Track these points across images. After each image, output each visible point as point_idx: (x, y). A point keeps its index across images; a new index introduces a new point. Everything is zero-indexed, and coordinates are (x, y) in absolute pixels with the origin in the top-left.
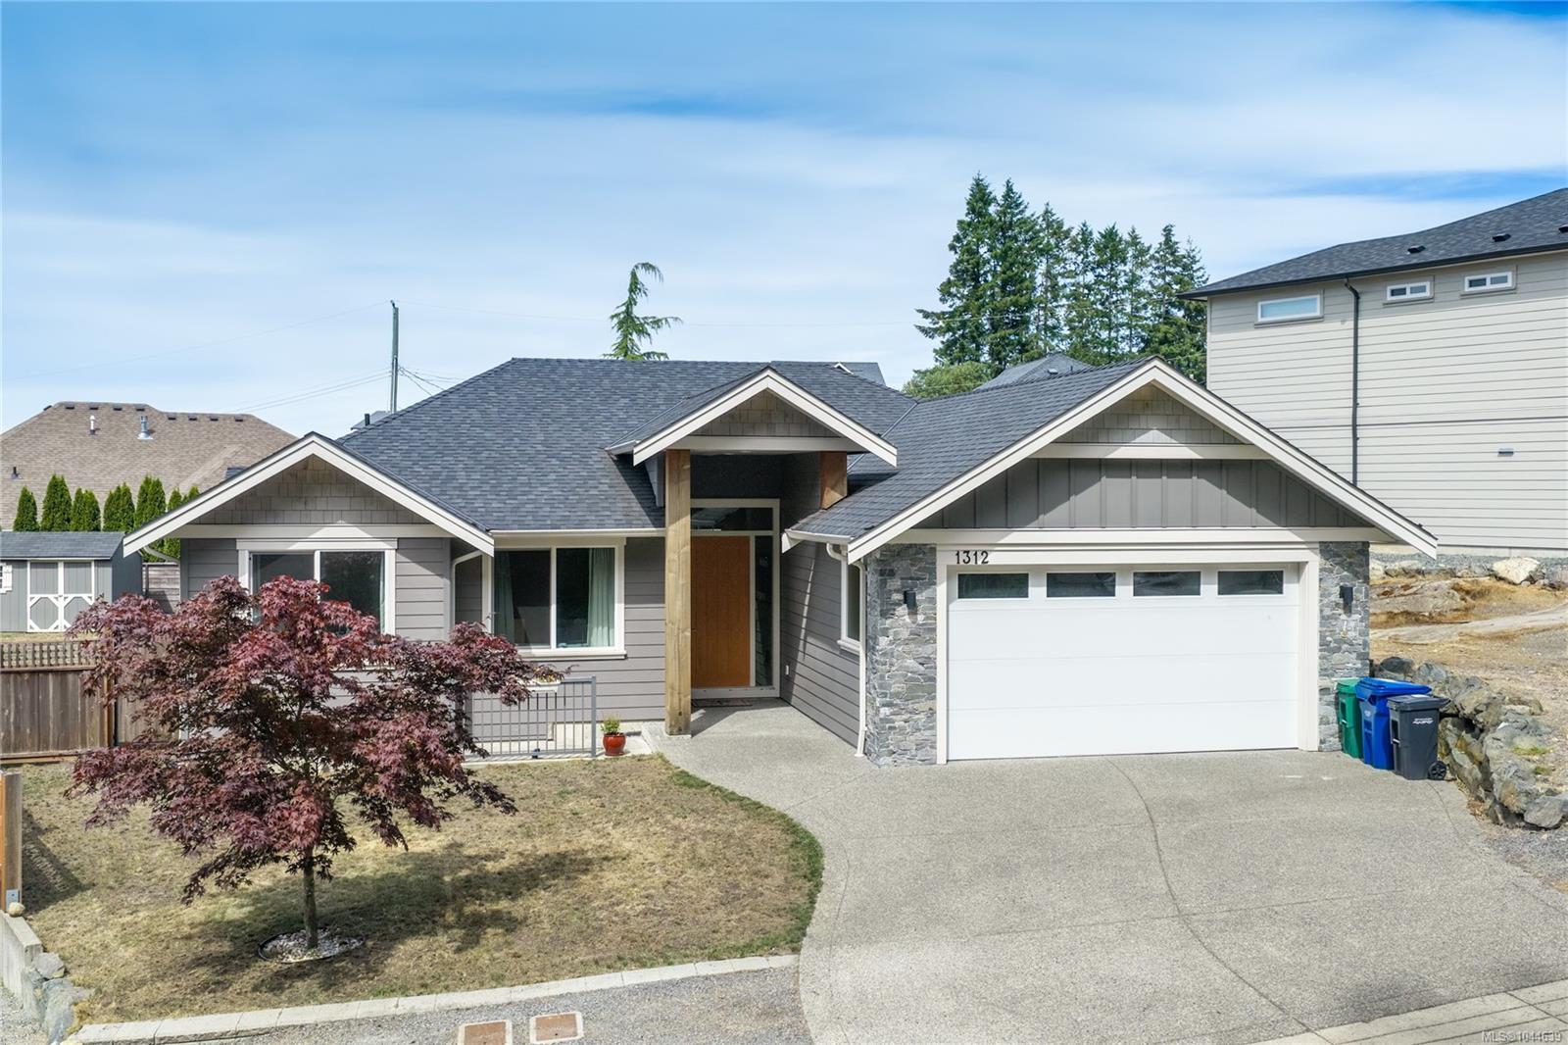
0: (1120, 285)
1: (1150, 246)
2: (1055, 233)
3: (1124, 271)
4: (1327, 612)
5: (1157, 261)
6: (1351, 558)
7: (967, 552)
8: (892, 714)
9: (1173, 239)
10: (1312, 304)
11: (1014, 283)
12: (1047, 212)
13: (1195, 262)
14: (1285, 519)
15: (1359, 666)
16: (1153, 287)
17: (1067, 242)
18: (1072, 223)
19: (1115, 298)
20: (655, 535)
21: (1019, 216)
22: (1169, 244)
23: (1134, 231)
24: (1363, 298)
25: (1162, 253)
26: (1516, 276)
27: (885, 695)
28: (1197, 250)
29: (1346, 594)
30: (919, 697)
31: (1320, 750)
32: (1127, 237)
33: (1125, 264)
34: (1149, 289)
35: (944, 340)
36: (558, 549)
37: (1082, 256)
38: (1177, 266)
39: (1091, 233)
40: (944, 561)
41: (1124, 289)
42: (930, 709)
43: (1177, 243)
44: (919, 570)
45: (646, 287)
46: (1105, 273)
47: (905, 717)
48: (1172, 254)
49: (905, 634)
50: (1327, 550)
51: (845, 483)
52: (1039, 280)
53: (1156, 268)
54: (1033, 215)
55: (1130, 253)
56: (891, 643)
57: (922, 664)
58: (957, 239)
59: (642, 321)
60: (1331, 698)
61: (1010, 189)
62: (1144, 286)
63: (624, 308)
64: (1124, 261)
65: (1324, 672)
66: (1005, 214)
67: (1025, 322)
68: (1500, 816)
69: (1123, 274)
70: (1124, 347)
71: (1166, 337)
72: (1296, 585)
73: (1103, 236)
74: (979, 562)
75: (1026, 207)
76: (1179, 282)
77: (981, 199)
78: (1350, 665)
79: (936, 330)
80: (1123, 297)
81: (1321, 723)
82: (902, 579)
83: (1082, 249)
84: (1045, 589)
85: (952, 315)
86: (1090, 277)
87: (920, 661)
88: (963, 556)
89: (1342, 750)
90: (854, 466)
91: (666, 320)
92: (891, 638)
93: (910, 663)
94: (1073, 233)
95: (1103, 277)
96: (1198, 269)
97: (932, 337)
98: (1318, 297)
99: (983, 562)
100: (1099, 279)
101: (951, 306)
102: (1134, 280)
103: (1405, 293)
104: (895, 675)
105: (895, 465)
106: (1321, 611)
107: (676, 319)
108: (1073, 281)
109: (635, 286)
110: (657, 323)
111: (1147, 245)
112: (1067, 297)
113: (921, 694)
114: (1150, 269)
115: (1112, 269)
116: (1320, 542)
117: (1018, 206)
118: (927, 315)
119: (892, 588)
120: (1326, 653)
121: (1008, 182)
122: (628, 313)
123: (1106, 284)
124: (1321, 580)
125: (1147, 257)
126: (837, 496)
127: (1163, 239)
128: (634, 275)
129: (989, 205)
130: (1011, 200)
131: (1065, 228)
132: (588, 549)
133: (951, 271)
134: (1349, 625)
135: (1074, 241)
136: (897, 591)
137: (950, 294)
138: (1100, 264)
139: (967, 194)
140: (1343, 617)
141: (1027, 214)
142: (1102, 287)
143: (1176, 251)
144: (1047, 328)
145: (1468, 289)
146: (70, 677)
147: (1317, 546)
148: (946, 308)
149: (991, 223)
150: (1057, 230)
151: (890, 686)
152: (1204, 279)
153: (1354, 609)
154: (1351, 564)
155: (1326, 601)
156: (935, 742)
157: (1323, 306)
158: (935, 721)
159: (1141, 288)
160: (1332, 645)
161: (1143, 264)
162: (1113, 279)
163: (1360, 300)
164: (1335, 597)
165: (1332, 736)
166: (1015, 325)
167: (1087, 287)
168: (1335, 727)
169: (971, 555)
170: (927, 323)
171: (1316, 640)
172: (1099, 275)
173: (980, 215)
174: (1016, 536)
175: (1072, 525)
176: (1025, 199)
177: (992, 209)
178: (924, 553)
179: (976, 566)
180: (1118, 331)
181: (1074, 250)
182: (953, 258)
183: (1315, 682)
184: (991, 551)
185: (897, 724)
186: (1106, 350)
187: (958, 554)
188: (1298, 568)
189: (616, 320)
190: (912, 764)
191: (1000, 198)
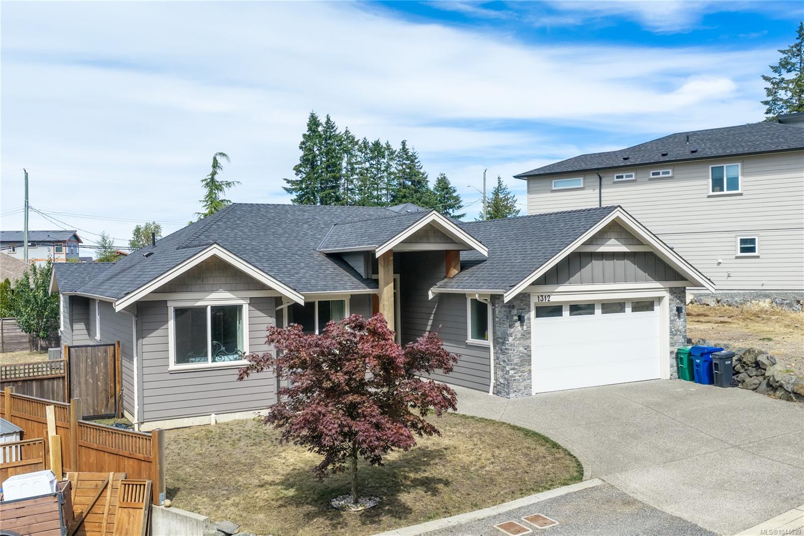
0: (382, 169)
1: (396, 150)
2: (351, 142)
3: (383, 162)
4: (672, 318)
5: (399, 157)
6: (678, 293)
7: (542, 296)
8: (514, 373)
9: (406, 147)
10: (579, 182)
11: (332, 167)
12: (347, 131)
13: (416, 159)
14: (657, 278)
15: (683, 341)
16: (397, 170)
17: (357, 147)
18: (359, 137)
19: (379, 176)
20: (371, 293)
21: (333, 133)
22: (404, 149)
23: (388, 143)
24: (603, 179)
25: (401, 154)
26: (673, 171)
27: (511, 364)
28: (417, 153)
29: (679, 310)
30: (525, 365)
31: (670, 379)
32: (384, 146)
33: (385, 159)
34: (396, 171)
35: (298, 194)
36: (319, 301)
37: (364, 154)
38: (409, 160)
39: (368, 143)
40: (534, 301)
41: (384, 171)
42: (529, 370)
43: (408, 149)
44: (524, 305)
45: (222, 165)
46: (374, 163)
47: (520, 374)
48: (406, 154)
49: (519, 336)
50: (672, 291)
51: (460, 265)
52: (344, 164)
53: (398, 161)
54: (340, 133)
55: (386, 154)
56: (514, 340)
57: (526, 349)
58: (303, 143)
59: (220, 184)
60: (674, 355)
61: (328, 119)
62: (393, 170)
63: (210, 177)
64: (384, 157)
65: (672, 345)
66: (327, 132)
67: (338, 186)
68: (794, 398)
69: (383, 163)
70: (384, 199)
71: (405, 195)
72: (659, 307)
73: (374, 145)
74: (547, 301)
75: (337, 129)
76: (410, 168)
77: (315, 124)
78: (680, 341)
79: (293, 189)
80: (384, 175)
81: (671, 367)
82: (517, 309)
83: (364, 151)
84: (569, 312)
85: (301, 182)
86: (367, 165)
87: (525, 348)
88: (541, 298)
89: (679, 378)
90: (464, 256)
91: (233, 183)
92: (513, 337)
93: (521, 349)
94: (360, 143)
95: (374, 165)
96: (417, 162)
97: (291, 193)
98: (582, 178)
99: (548, 301)
100: (372, 166)
101: (301, 177)
102: (388, 166)
103: (623, 178)
104: (516, 355)
105: (487, 256)
106: (670, 318)
107: (238, 182)
108: (360, 166)
109: (215, 165)
110: (228, 184)
111: (394, 150)
112: (357, 174)
113: (525, 363)
114: (396, 161)
115: (378, 161)
116: (669, 288)
117: (333, 128)
118: (288, 182)
119: (514, 314)
120: (672, 336)
121: (328, 115)
122: (212, 179)
123: (375, 168)
124: (670, 304)
125: (395, 155)
126: (456, 272)
127: (401, 147)
128: (215, 159)
129: (319, 127)
130: (329, 125)
131: (356, 140)
132: (329, 301)
133: (301, 160)
134: (680, 323)
135: (360, 147)
136: (515, 315)
137: (300, 171)
138: (372, 158)
139: (307, 121)
140: (678, 320)
141: (337, 132)
142: (373, 170)
143: (408, 153)
144: (348, 189)
145: (652, 177)
146: (46, 382)
147: (668, 289)
148: (298, 178)
149: (320, 136)
150: (353, 142)
151: (513, 360)
152: (420, 167)
153: (681, 316)
154: (680, 297)
155: (671, 313)
156: (531, 385)
157: (584, 183)
158: (531, 375)
159: (392, 170)
160: (674, 332)
161: (392, 159)
162: (379, 166)
163: (602, 180)
164: (675, 312)
165: (675, 372)
166: (333, 187)
167: (367, 169)
168: (676, 368)
169: (544, 297)
170: (289, 186)
171: (668, 331)
172: (372, 164)
173: (314, 131)
174: (561, 288)
175: (582, 282)
176: (336, 125)
177: (320, 129)
178: (526, 297)
179: (545, 303)
180: (381, 192)
181: (360, 151)
182: (301, 153)
183: (668, 349)
184: (551, 295)
185: (516, 378)
186: (376, 200)
187: (538, 297)
188: (660, 299)
189: (205, 183)
190: (522, 397)
191: (324, 123)
